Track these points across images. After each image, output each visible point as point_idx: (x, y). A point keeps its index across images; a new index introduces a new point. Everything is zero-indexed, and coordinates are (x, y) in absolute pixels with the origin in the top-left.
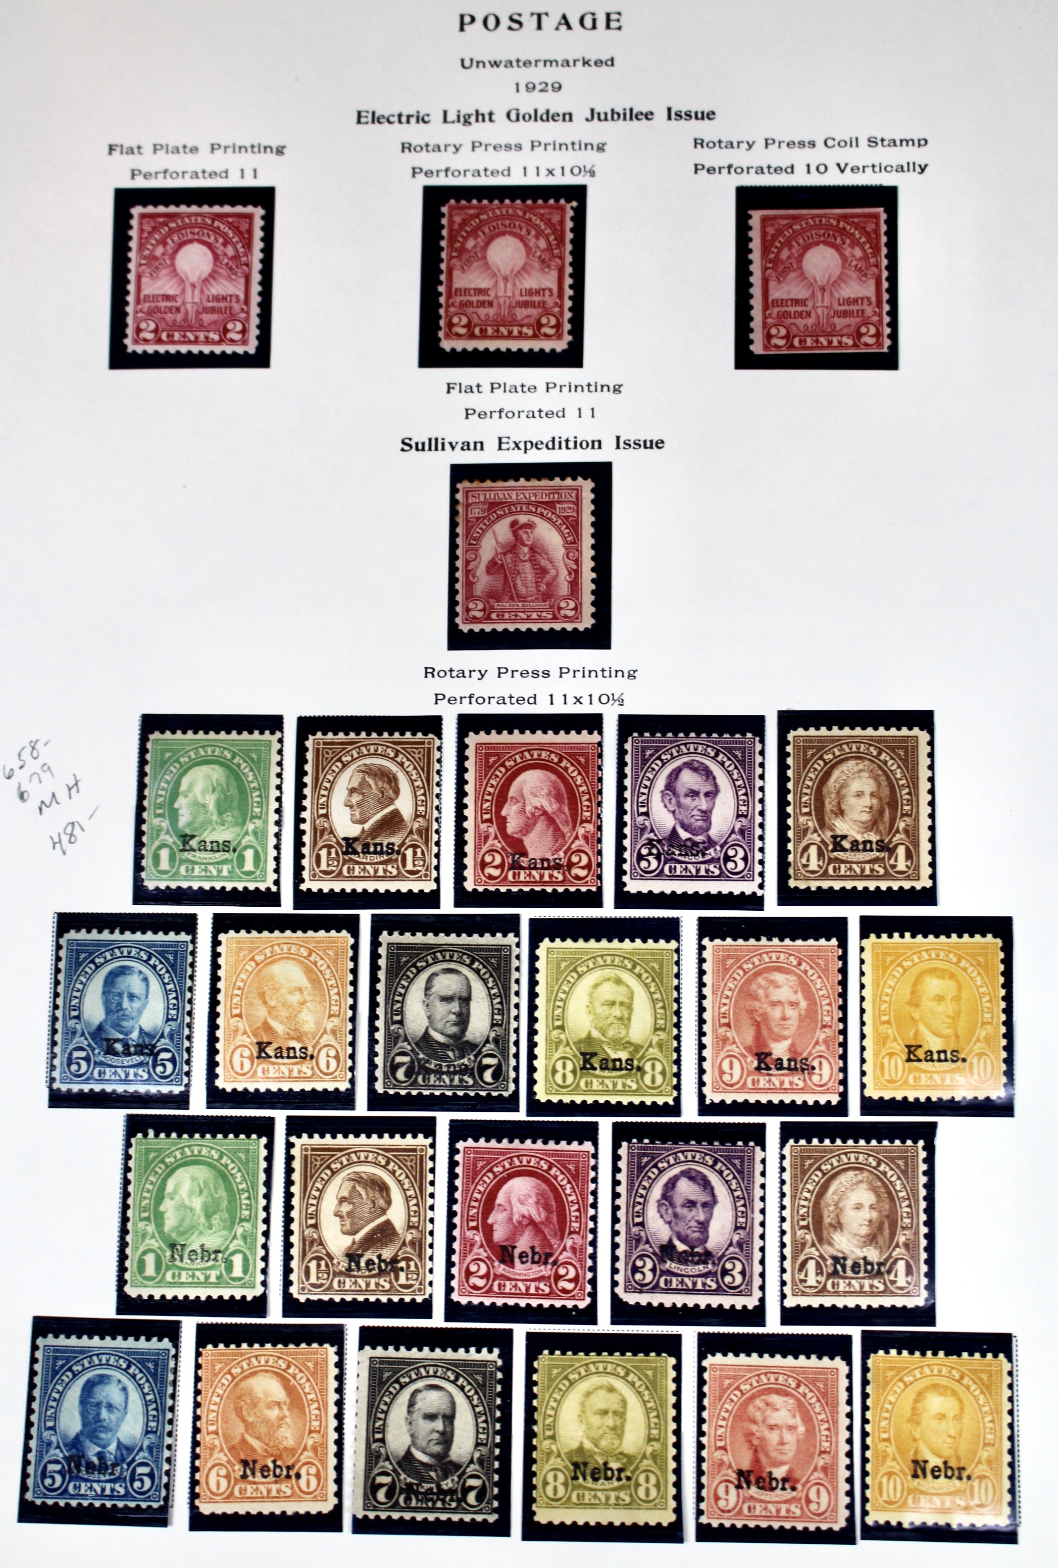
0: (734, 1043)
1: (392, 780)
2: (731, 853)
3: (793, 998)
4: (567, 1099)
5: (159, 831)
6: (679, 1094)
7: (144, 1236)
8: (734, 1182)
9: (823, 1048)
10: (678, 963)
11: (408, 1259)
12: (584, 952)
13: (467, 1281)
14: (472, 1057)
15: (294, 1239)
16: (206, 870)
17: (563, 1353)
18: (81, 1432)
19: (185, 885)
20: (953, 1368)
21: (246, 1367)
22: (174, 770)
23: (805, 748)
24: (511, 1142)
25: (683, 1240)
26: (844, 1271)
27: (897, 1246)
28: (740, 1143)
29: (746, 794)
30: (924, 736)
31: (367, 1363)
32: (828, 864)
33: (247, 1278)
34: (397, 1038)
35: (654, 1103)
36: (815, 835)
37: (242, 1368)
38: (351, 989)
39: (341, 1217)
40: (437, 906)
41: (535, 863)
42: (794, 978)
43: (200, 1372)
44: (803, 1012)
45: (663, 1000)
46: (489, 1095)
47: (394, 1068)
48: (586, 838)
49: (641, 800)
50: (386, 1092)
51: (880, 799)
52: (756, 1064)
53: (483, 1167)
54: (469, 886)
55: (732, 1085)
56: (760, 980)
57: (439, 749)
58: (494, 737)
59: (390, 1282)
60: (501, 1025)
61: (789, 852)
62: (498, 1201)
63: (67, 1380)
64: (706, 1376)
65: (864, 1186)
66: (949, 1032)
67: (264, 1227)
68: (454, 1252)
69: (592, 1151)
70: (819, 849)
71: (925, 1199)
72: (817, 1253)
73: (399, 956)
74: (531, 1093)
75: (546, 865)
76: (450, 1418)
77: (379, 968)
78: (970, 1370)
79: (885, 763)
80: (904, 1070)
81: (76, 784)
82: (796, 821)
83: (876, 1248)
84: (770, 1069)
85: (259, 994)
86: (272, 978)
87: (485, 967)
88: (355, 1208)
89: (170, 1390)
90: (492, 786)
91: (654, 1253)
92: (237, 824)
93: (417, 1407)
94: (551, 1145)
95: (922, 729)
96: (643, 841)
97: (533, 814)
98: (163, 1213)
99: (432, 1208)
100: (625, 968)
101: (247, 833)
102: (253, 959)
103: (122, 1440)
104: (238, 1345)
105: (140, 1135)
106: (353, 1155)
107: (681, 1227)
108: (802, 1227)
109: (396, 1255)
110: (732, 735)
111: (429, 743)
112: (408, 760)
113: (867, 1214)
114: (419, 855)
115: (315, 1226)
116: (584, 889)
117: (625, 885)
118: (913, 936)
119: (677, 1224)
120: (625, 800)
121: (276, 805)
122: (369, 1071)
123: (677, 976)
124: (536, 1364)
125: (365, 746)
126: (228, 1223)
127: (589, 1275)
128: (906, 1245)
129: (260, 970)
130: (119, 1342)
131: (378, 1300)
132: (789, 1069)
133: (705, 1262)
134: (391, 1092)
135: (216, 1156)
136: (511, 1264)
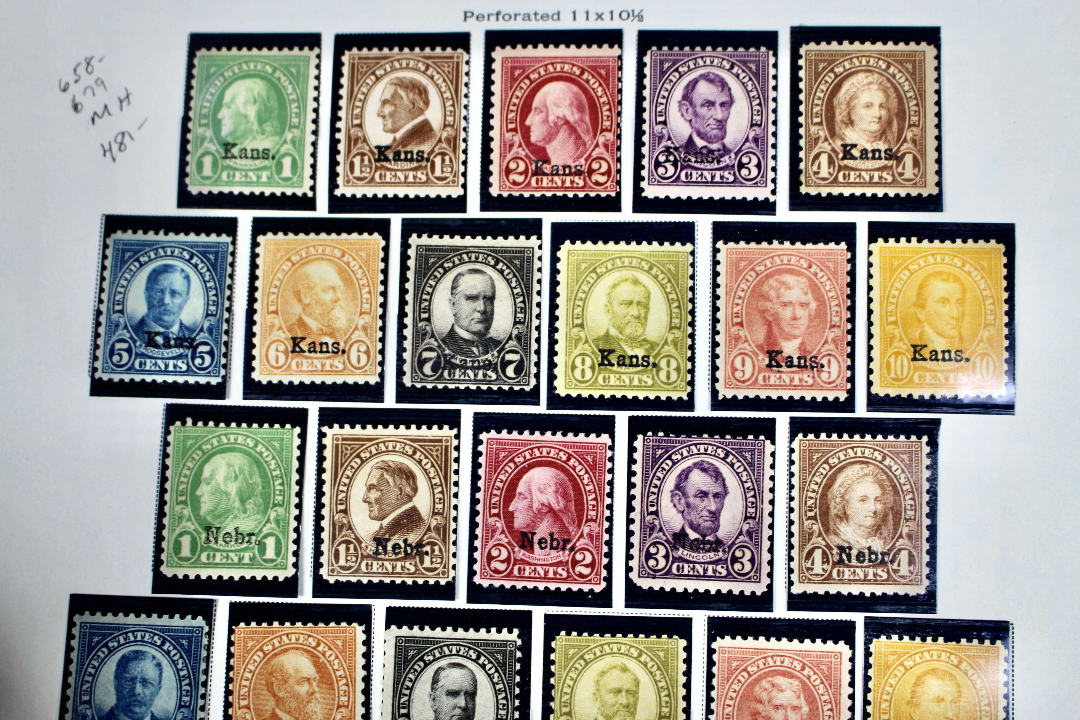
0: (746, 341)
1: (422, 92)
2: (745, 160)
3: (804, 299)
4: (585, 394)
5: (203, 139)
6: (693, 390)
7: (181, 518)
8: (745, 474)
9: (832, 347)
10: (693, 265)
11: (433, 544)
12: (603, 254)
13: (489, 565)
14: (496, 353)
15: (325, 523)
16: (246, 176)
17: (580, 634)
18: (116, 706)
19: (226, 190)
20: (951, 654)
21: (277, 644)
22: (218, 83)
23: (817, 62)
24: (532, 433)
25: (695, 528)
26: (849, 560)
27: (901, 536)
28: (751, 437)
29: (760, 104)
30: (931, 51)
31: (392, 643)
32: (838, 172)
33: (279, 560)
34: (424, 335)
35: (669, 398)
36: (826, 143)
37: (273, 645)
38: (381, 288)
39: (370, 503)
40: (464, 210)
41: (558, 170)
42: (805, 280)
43: (232, 649)
44: (813, 313)
45: (678, 300)
46: (511, 389)
47: (422, 363)
48: (606, 146)
49: (659, 109)
50: (413, 386)
51: (889, 110)
52: (767, 361)
53: (505, 458)
54: (494, 191)
55: (744, 382)
56: (772, 282)
57: (468, 63)
58: (520, 52)
59: (416, 565)
60: (523, 323)
61: (801, 160)
62: (519, 490)
63: (103, 656)
64: (715, 657)
65: (870, 479)
66: (953, 333)
67: (297, 512)
68: (476, 537)
69: (609, 443)
70: (830, 157)
71: (928, 492)
72: (824, 543)
73: (427, 258)
74: (551, 388)
75: (567, 171)
76: (471, 695)
77: (408, 268)
78: (968, 656)
79: (894, 76)
80: (909, 369)
81: (128, 97)
82: (808, 130)
83: (880, 538)
84: (781, 366)
85: (294, 292)
86: (307, 277)
87: (508, 267)
88: (383, 495)
89: (203, 666)
90: (517, 97)
91: (667, 541)
92: (276, 134)
93: (440, 684)
94: (570, 437)
95: (929, 44)
96: (661, 148)
97: (556, 124)
98: (200, 497)
99: (456, 495)
100: (642, 269)
101: (285, 142)
102: (289, 259)
103: (156, 713)
104: (270, 624)
105: (178, 423)
106: (382, 445)
107: (693, 517)
108: (810, 518)
109: (421, 540)
110: (747, 48)
111: (458, 57)
112: (438, 73)
113: (871, 506)
114: (447, 161)
115: (345, 512)
116: (603, 194)
117: (643, 190)
118: (920, 241)
119: (689, 513)
120: (644, 110)
121: (313, 116)
122: (397, 365)
123: (692, 277)
124: (553, 644)
125: (398, 60)
126: (262, 508)
127: (605, 561)
128: (910, 536)
129: (296, 270)
130: (154, 620)
131: (403, 582)
132: (799, 366)
133: (716, 550)
134: (419, 385)
135: (251, 444)
136: (531, 550)
